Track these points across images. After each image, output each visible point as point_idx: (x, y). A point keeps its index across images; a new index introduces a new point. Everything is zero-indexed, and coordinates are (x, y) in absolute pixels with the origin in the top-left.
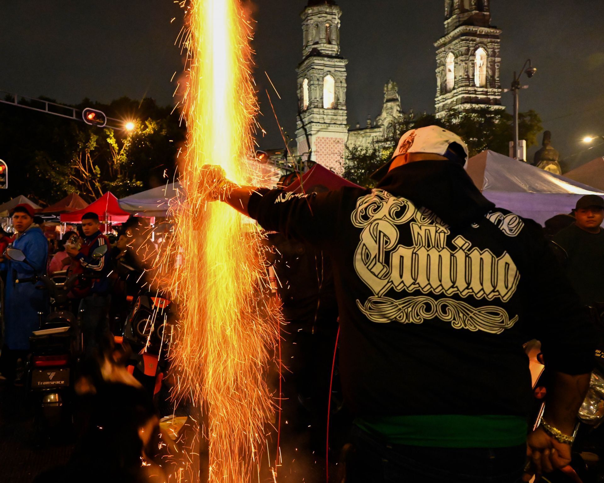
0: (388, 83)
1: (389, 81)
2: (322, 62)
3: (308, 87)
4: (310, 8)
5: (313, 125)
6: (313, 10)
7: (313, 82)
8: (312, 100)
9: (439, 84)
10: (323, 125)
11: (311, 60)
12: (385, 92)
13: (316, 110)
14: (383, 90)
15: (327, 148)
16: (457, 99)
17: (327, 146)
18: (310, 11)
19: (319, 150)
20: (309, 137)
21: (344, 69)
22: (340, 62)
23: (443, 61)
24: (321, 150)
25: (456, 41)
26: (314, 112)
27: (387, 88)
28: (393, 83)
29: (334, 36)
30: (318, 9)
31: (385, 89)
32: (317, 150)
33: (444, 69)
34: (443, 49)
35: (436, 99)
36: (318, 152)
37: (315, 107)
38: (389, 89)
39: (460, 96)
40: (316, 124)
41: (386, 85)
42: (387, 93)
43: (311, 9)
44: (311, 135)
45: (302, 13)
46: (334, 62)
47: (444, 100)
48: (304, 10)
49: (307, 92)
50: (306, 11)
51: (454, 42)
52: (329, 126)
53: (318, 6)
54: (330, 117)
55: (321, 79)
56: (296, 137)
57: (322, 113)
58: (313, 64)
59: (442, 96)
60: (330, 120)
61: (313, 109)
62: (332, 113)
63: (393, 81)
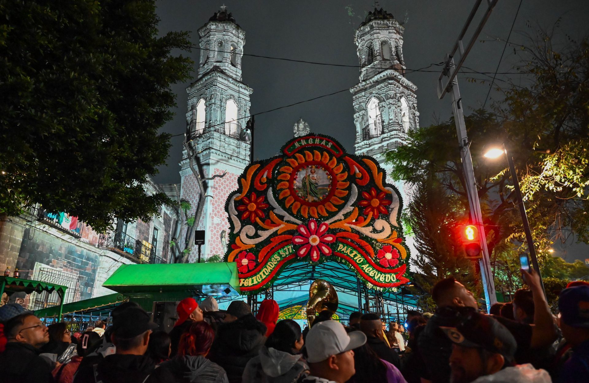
0: (298, 123)
1: (300, 120)
2: (226, 82)
3: (205, 107)
4: (214, 23)
5: (213, 152)
6: (217, 27)
7: (215, 101)
8: (211, 122)
9: (359, 129)
10: (224, 155)
11: (213, 76)
12: (295, 132)
13: (216, 135)
14: (293, 129)
15: (227, 185)
16: (388, 144)
17: (227, 182)
18: (213, 27)
19: (217, 186)
20: (205, 167)
21: (248, 99)
22: (245, 89)
23: (364, 106)
24: (220, 186)
25: (382, 85)
26: (215, 137)
27: (298, 127)
28: (304, 124)
29: (239, 61)
30: (224, 26)
31: (296, 128)
32: (215, 185)
33: (365, 114)
34: (363, 93)
35: (356, 145)
36: (216, 189)
37: (215, 131)
38: (300, 129)
39: (393, 140)
40: (216, 152)
41: (296, 124)
42: (297, 133)
43: (216, 25)
44: (208, 164)
45: (202, 28)
46: (239, 87)
47: (368, 146)
48: (206, 25)
49: (204, 113)
50: (208, 26)
51: (379, 86)
52: (231, 159)
53: (224, 23)
54: (232, 147)
55: (224, 100)
56: (181, 170)
57: (224, 140)
58: (216, 81)
59: (365, 142)
60: (232, 152)
61: (213, 132)
62: (234, 143)
63: (305, 121)
